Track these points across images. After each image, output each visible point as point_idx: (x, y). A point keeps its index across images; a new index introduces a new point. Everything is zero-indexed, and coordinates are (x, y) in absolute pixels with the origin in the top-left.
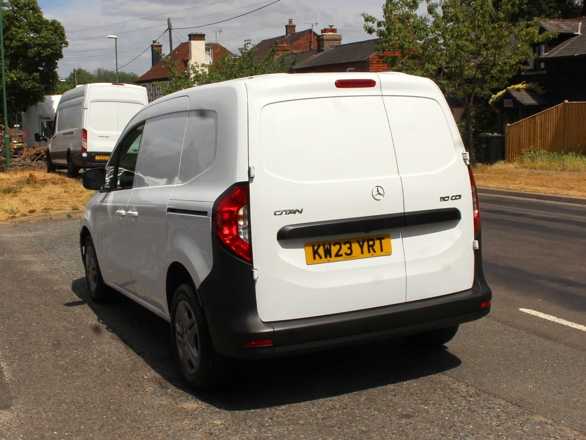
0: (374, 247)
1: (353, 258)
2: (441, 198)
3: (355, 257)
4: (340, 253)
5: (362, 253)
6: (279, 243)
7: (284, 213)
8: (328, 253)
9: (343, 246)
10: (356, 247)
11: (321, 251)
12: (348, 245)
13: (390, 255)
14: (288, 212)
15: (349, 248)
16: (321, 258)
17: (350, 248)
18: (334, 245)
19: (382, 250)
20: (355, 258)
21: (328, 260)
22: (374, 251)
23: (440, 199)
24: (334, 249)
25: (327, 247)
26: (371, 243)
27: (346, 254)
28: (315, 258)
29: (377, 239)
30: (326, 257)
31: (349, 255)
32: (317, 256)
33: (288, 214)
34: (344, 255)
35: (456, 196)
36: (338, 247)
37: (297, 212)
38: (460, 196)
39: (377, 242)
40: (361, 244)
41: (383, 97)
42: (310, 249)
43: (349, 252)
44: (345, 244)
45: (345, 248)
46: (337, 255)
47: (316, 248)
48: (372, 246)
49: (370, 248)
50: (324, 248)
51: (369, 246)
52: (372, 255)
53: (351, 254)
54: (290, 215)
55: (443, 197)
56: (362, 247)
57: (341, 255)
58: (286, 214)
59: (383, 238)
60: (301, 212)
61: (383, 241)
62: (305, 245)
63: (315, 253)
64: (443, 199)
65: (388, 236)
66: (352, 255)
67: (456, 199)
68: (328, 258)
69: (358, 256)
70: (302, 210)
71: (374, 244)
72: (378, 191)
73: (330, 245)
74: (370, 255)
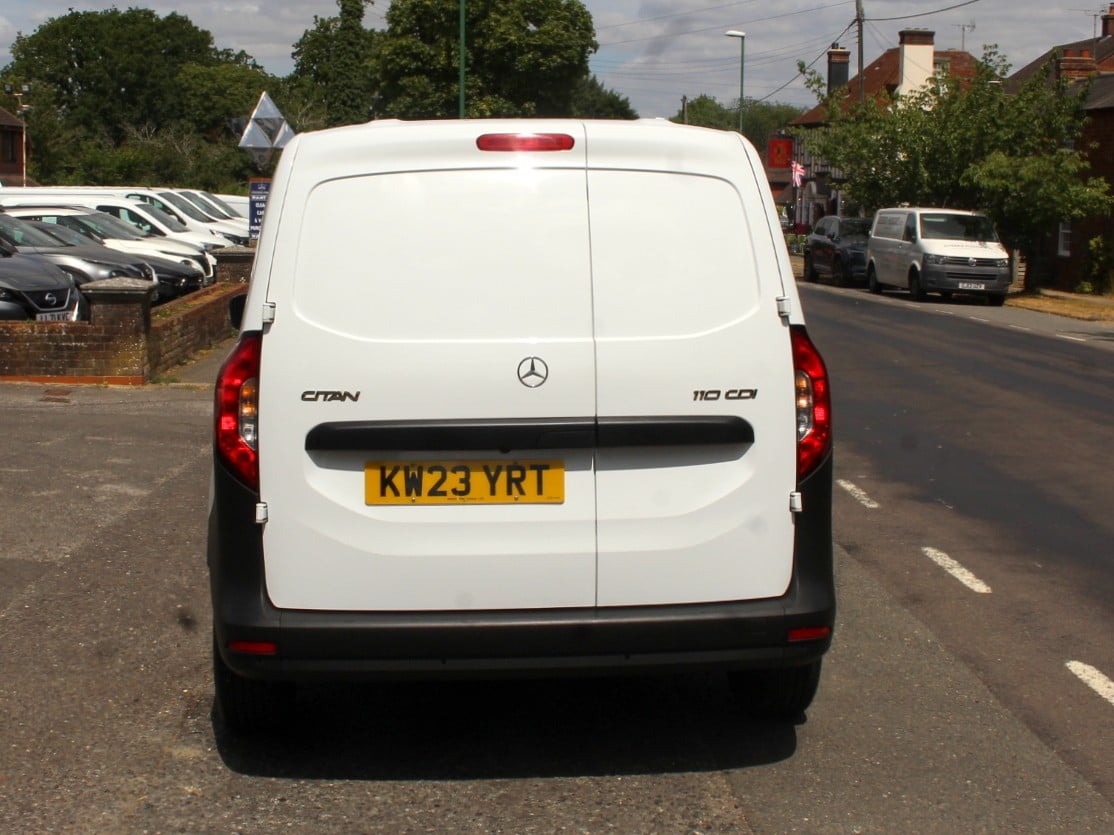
0: (524, 484)
1: (470, 502)
2: (696, 393)
3: (475, 499)
4: (441, 489)
5: (493, 492)
6: (310, 456)
7: (321, 397)
8: (414, 486)
9: (450, 475)
10: (479, 479)
11: (399, 480)
12: (461, 475)
13: (561, 503)
14: (329, 396)
15: (462, 481)
16: (397, 493)
17: (466, 481)
18: (431, 471)
19: (540, 491)
20: (473, 502)
21: (413, 501)
22: (522, 492)
23: (693, 396)
24: (429, 480)
25: (413, 475)
26: (516, 474)
27: (455, 491)
28: (383, 493)
29: (533, 468)
30: (408, 493)
31: (463, 493)
32: (388, 489)
33: (329, 400)
34: (450, 494)
35: (742, 391)
36: (437, 475)
37: (347, 398)
38: (753, 394)
39: (531, 475)
40: (493, 473)
41: (589, 172)
42: (376, 474)
43: (461, 487)
44: (454, 471)
45: (454, 480)
46: (433, 492)
47: (388, 473)
48: (518, 482)
49: (514, 486)
50: (407, 475)
51: (510, 480)
52: (516, 499)
53: (467, 491)
54: (333, 401)
55: (702, 393)
56: (493, 481)
57: (444, 493)
58: (325, 400)
59: (547, 467)
60: (355, 399)
61: (544, 472)
62: (368, 465)
63: (386, 483)
64: (703, 395)
65: (561, 465)
66: (468, 496)
67: (739, 397)
68: (414, 496)
69: (482, 499)
70: (358, 394)
71: (523, 477)
72: (533, 368)
73: (420, 470)
74: (511, 498)
